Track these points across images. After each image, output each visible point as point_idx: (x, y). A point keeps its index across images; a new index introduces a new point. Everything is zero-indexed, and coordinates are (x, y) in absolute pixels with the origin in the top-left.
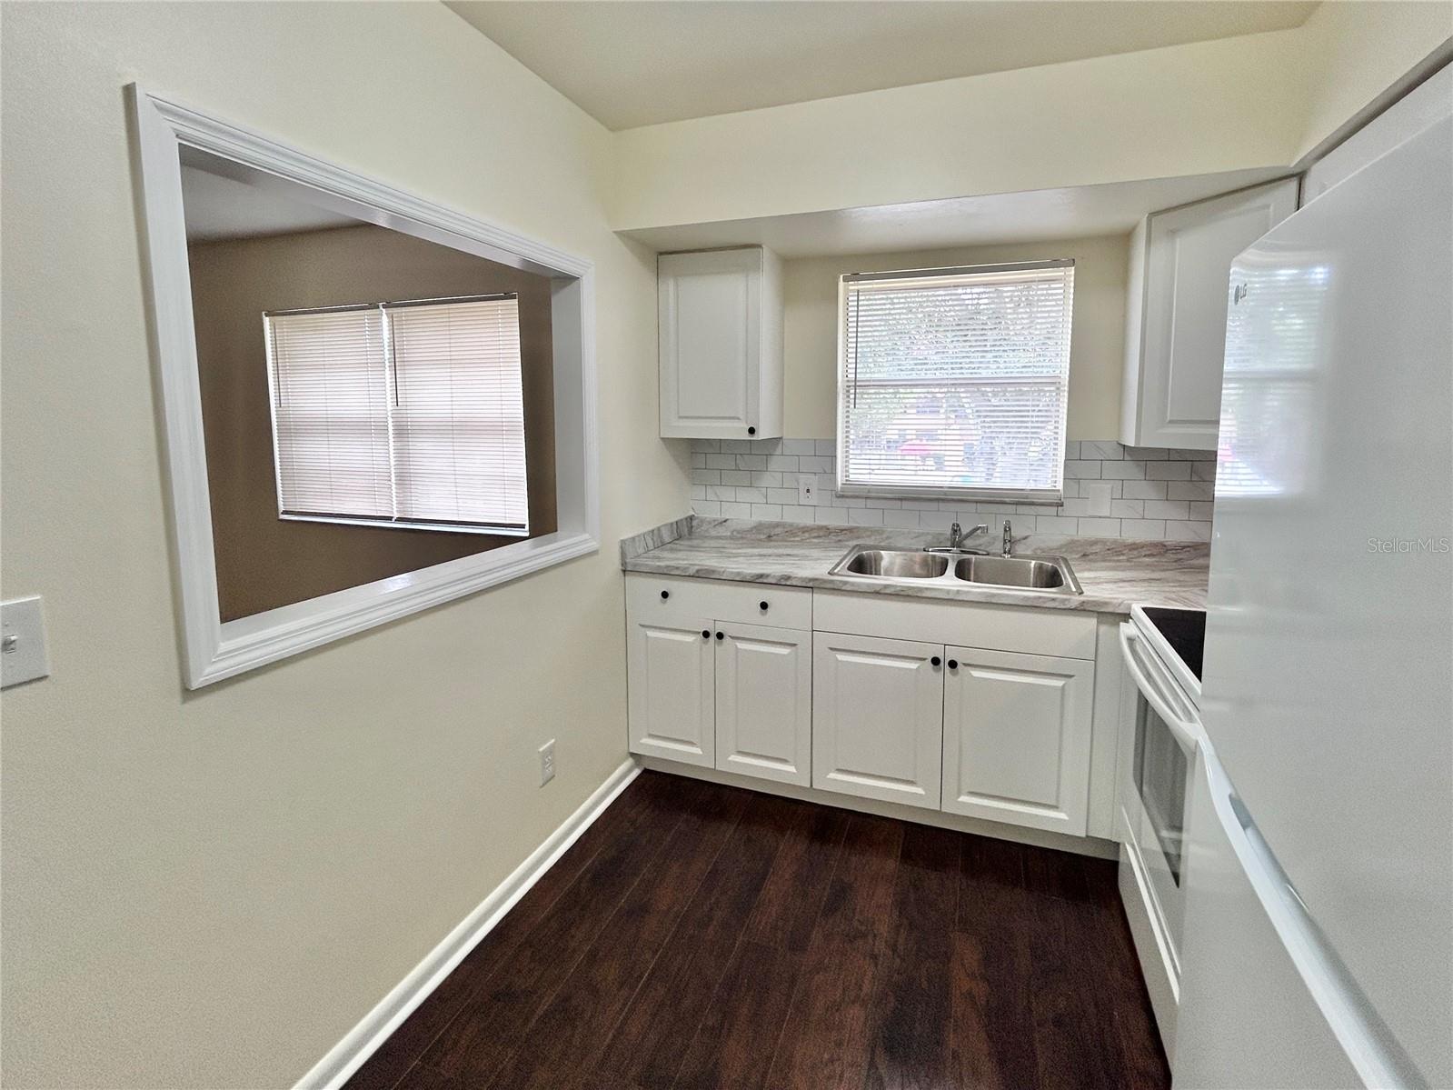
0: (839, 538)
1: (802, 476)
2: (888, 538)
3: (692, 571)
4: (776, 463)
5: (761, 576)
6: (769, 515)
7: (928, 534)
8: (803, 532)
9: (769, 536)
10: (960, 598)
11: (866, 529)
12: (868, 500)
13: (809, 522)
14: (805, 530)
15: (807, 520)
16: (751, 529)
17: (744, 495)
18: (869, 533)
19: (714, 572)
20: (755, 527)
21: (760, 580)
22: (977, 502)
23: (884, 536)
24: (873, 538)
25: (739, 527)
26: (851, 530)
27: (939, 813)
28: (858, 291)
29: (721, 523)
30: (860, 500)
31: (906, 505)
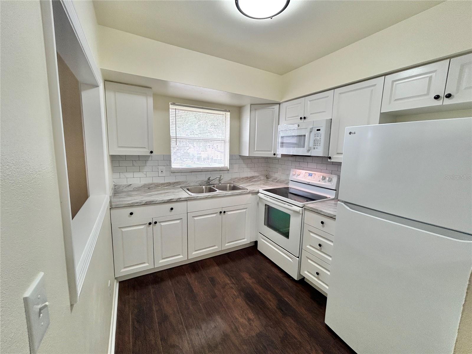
0: (174, 185)
1: (159, 167)
2: (189, 183)
3: (144, 202)
4: (149, 163)
5: (171, 199)
6: (148, 181)
7: (199, 181)
8: (161, 185)
9: (149, 188)
10: (226, 195)
11: (182, 182)
12: (182, 173)
13: (163, 182)
14: (162, 184)
15: (162, 181)
16: (142, 187)
17: (137, 175)
18: (183, 183)
19: (153, 201)
20: (143, 186)
21: (171, 201)
22: (211, 171)
23: (187, 183)
24: (184, 184)
25: (136, 186)
26: (177, 183)
27: (222, 250)
28: (175, 109)
29: (128, 186)
30: (179, 173)
31: (193, 173)
